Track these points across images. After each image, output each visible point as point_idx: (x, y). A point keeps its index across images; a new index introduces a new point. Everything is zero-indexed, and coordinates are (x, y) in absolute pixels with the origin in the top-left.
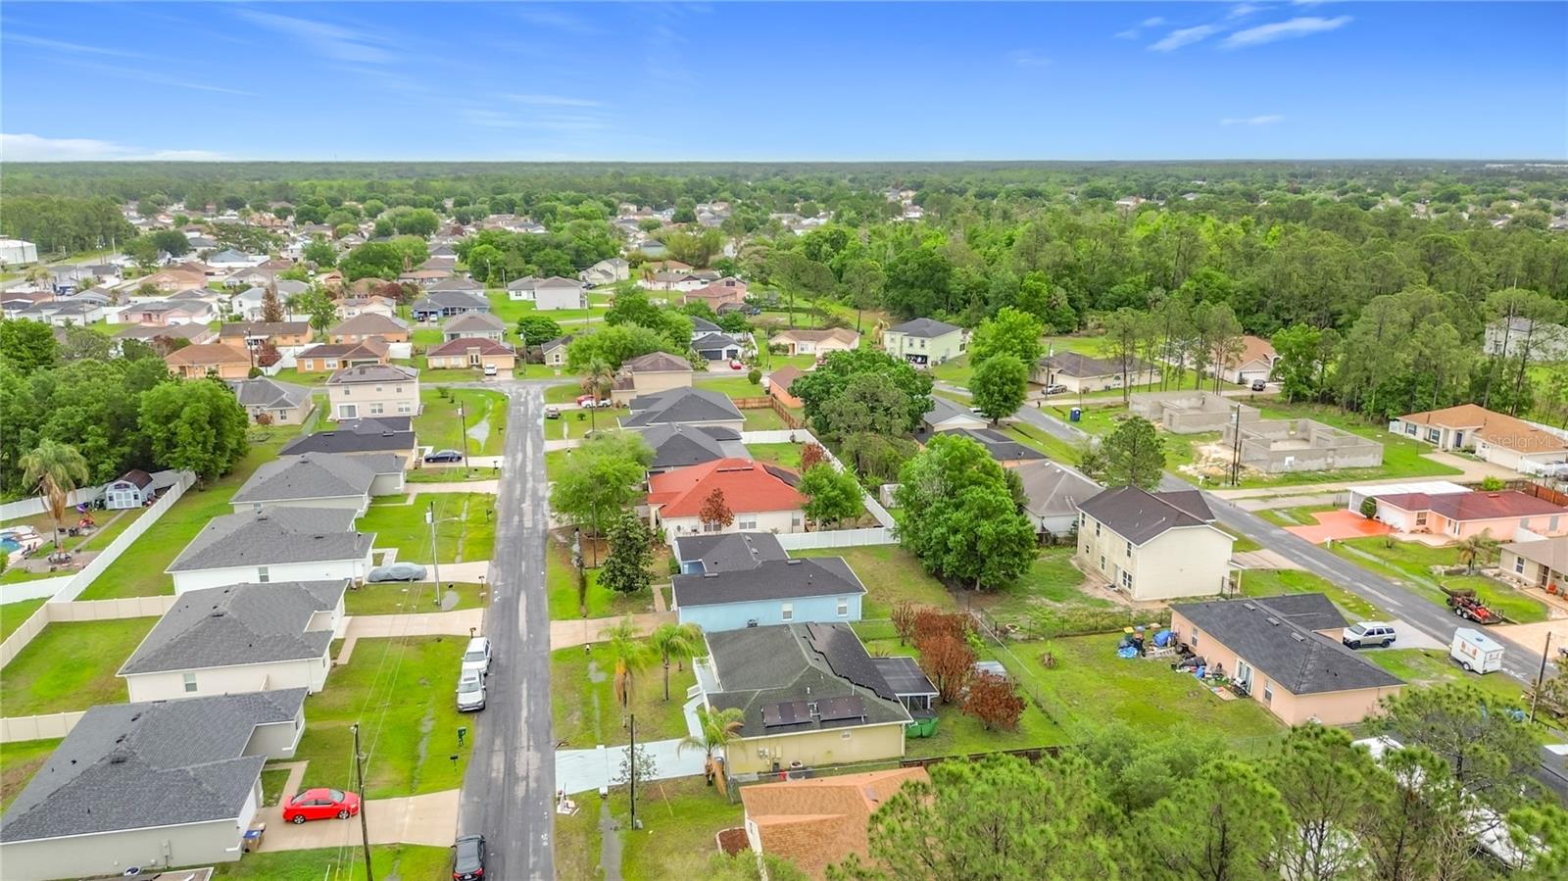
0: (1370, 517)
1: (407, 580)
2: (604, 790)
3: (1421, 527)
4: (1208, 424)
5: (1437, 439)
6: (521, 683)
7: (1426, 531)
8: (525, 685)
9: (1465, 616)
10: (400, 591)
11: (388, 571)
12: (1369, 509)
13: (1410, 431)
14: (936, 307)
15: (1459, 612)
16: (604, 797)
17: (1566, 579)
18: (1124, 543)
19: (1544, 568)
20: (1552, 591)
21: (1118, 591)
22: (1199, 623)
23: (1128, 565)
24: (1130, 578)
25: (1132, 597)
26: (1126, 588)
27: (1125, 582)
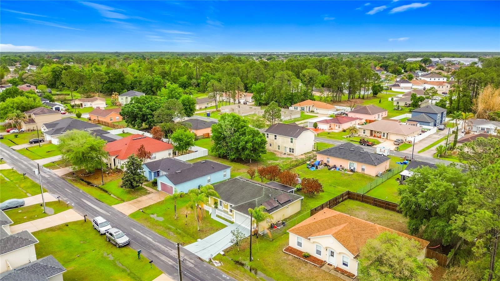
0: (316, 128)
1: (17, 207)
2: (222, 253)
3: (330, 128)
4: (249, 112)
5: (304, 110)
6: (132, 229)
7: (332, 129)
8: (134, 230)
9: (366, 145)
10: (18, 212)
11: (7, 205)
12: (315, 125)
13: (296, 109)
14: (123, 89)
15: (364, 144)
16: (224, 255)
17: (378, 132)
18: (289, 139)
19: (371, 131)
20: (375, 136)
21: (288, 155)
22: (330, 155)
23: (291, 146)
24: (293, 149)
25: (294, 155)
26: (291, 153)
27: (290, 151)
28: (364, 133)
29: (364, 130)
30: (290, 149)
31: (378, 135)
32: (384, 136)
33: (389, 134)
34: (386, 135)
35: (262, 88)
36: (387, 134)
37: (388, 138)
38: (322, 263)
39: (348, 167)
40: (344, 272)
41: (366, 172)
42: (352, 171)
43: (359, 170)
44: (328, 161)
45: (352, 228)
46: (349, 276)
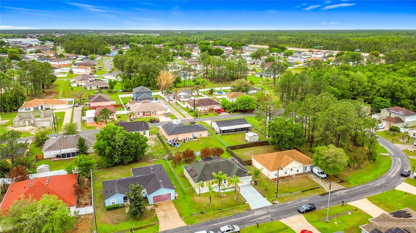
17: (148, 112)
18: (142, 133)
20: (147, 115)
22: (179, 134)
28: (139, 115)
31: (149, 114)
32: (153, 113)
34: (154, 113)
36: (155, 111)
37: (156, 114)
38: (289, 176)
39: (191, 137)
40: (299, 174)
41: (202, 136)
42: (196, 138)
43: (199, 136)
44: (177, 138)
45: (288, 156)
46: (302, 174)
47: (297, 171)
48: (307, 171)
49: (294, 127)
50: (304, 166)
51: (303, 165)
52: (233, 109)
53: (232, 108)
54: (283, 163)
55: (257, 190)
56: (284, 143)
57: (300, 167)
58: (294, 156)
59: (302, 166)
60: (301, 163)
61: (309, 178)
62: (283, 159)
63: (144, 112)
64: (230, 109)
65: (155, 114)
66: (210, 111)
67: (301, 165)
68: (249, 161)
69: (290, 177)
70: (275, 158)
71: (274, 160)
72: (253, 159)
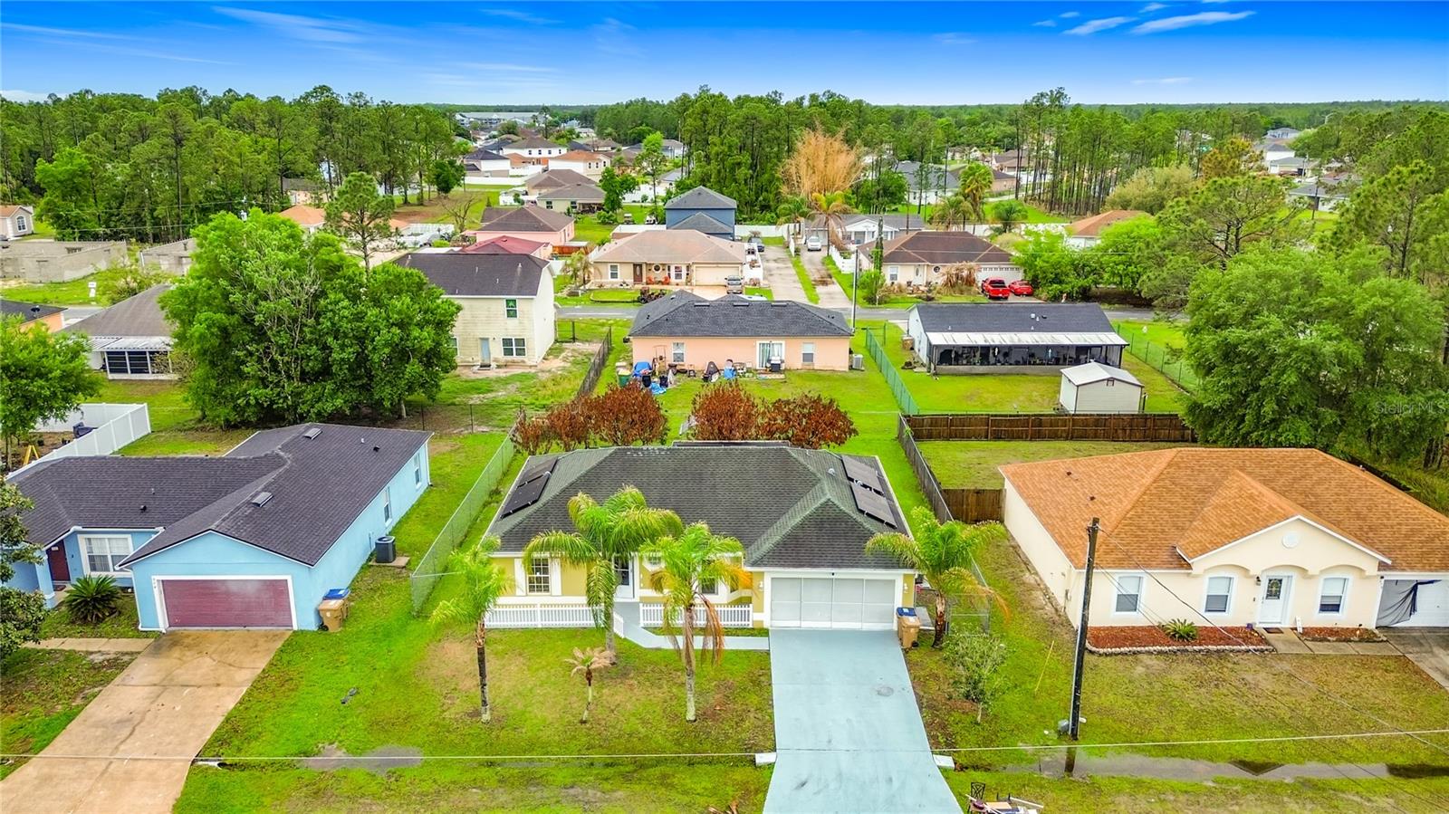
17: (657, 268)
18: (498, 305)
19: (637, 266)
20: (650, 282)
21: (499, 367)
22: (685, 334)
23: (512, 329)
24: (521, 342)
25: (529, 363)
26: (515, 357)
27: (508, 352)
28: (614, 275)
29: (614, 268)
30: (507, 342)
31: (660, 275)
32: (678, 276)
33: (694, 267)
34: (684, 272)
35: (83, 173)
36: (688, 268)
37: (693, 281)
38: (1244, 635)
39: (756, 362)
40: (1343, 635)
41: (818, 364)
42: (775, 368)
43: (797, 363)
44: (679, 357)
45: (1266, 482)
46: (1367, 637)
47: (1325, 608)
48: (1415, 621)
49: (1364, 301)
50: (1392, 575)
51: (1382, 566)
52: (1074, 282)
53: (1071, 278)
54: (1204, 520)
55: (918, 682)
56: (1269, 408)
57: (1351, 576)
58: (1319, 490)
59: (1371, 569)
60: (1371, 545)
61: (1418, 672)
62: (1215, 500)
63: (641, 266)
64: (1057, 280)
65: (688, 282)
66: (953, 286)
67: (1368, 561)
68: (978, 492)
69: (1246, 640)
70: (1148, 480)
71: (1135, 493)
72: (1008, 486)
